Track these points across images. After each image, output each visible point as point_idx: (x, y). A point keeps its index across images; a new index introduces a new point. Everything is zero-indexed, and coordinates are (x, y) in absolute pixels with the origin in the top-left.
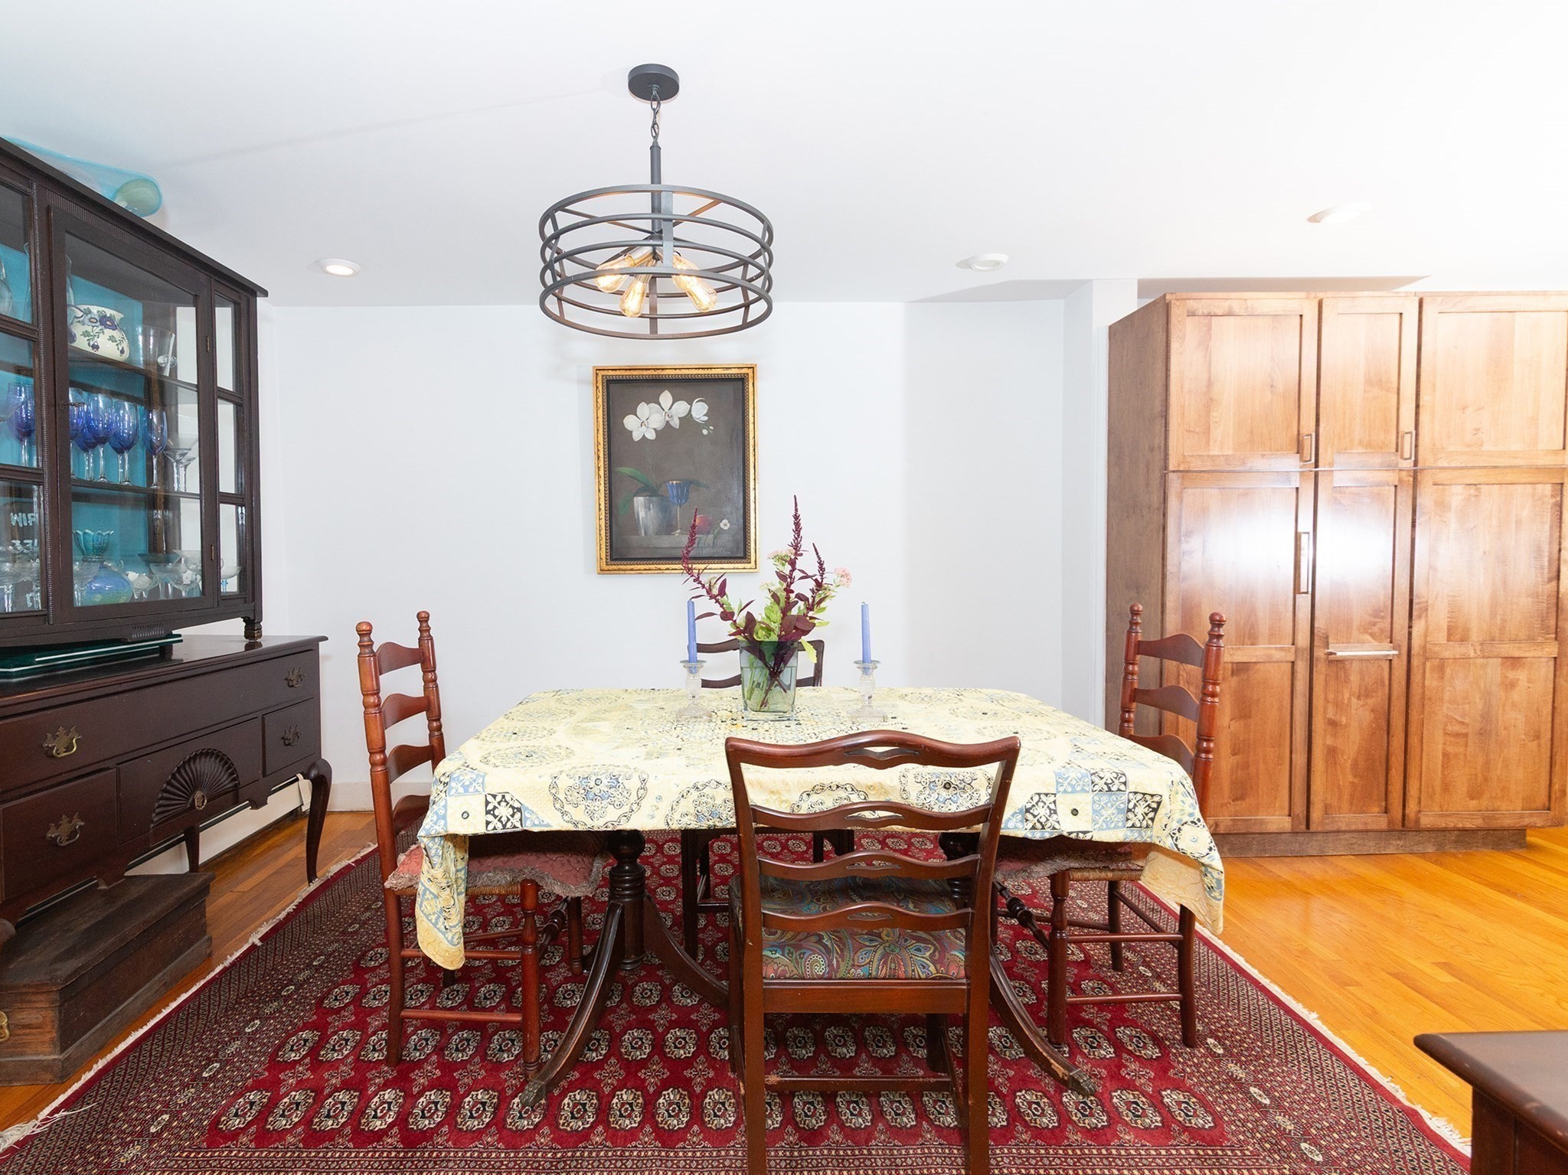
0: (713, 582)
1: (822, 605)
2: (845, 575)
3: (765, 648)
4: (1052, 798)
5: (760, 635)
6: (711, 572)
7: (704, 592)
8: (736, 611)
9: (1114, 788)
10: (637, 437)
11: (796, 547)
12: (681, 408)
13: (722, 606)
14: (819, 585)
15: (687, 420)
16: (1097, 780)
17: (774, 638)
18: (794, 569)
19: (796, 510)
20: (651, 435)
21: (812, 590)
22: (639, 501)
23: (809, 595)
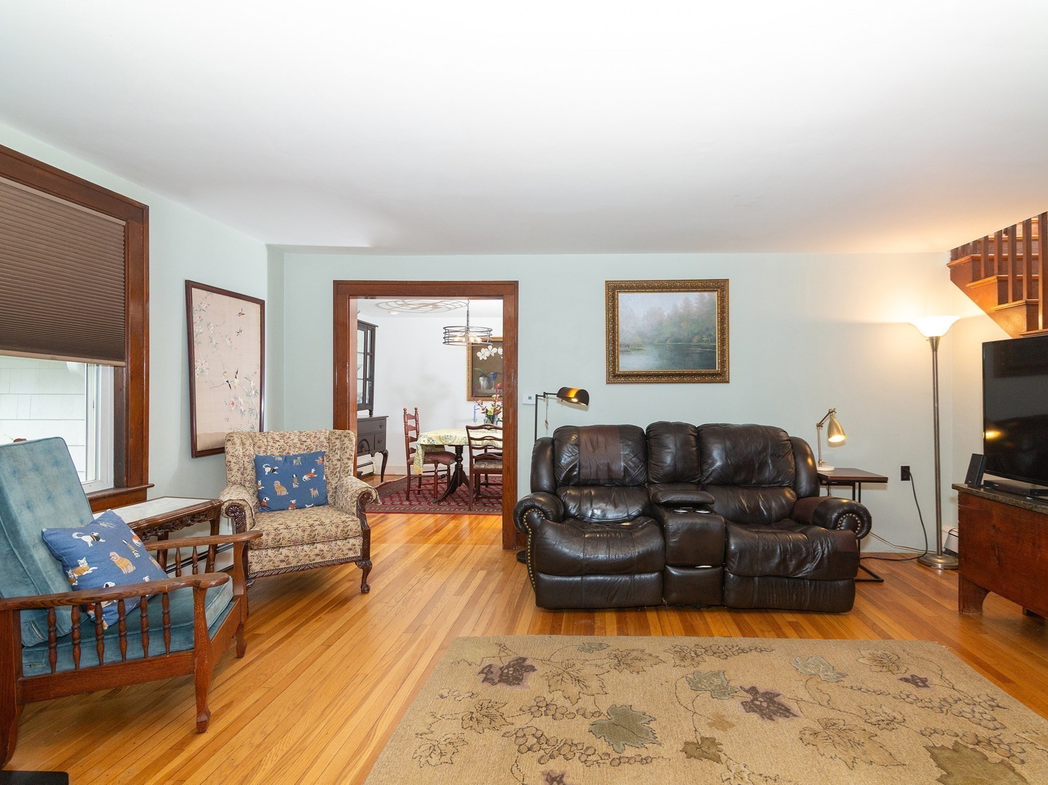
3: (491, 417)
5: (489, 413)
10: (481, 359)
12: (495, 350)
15: (496, 354)
20: (485, 358)
22: (481, 378)
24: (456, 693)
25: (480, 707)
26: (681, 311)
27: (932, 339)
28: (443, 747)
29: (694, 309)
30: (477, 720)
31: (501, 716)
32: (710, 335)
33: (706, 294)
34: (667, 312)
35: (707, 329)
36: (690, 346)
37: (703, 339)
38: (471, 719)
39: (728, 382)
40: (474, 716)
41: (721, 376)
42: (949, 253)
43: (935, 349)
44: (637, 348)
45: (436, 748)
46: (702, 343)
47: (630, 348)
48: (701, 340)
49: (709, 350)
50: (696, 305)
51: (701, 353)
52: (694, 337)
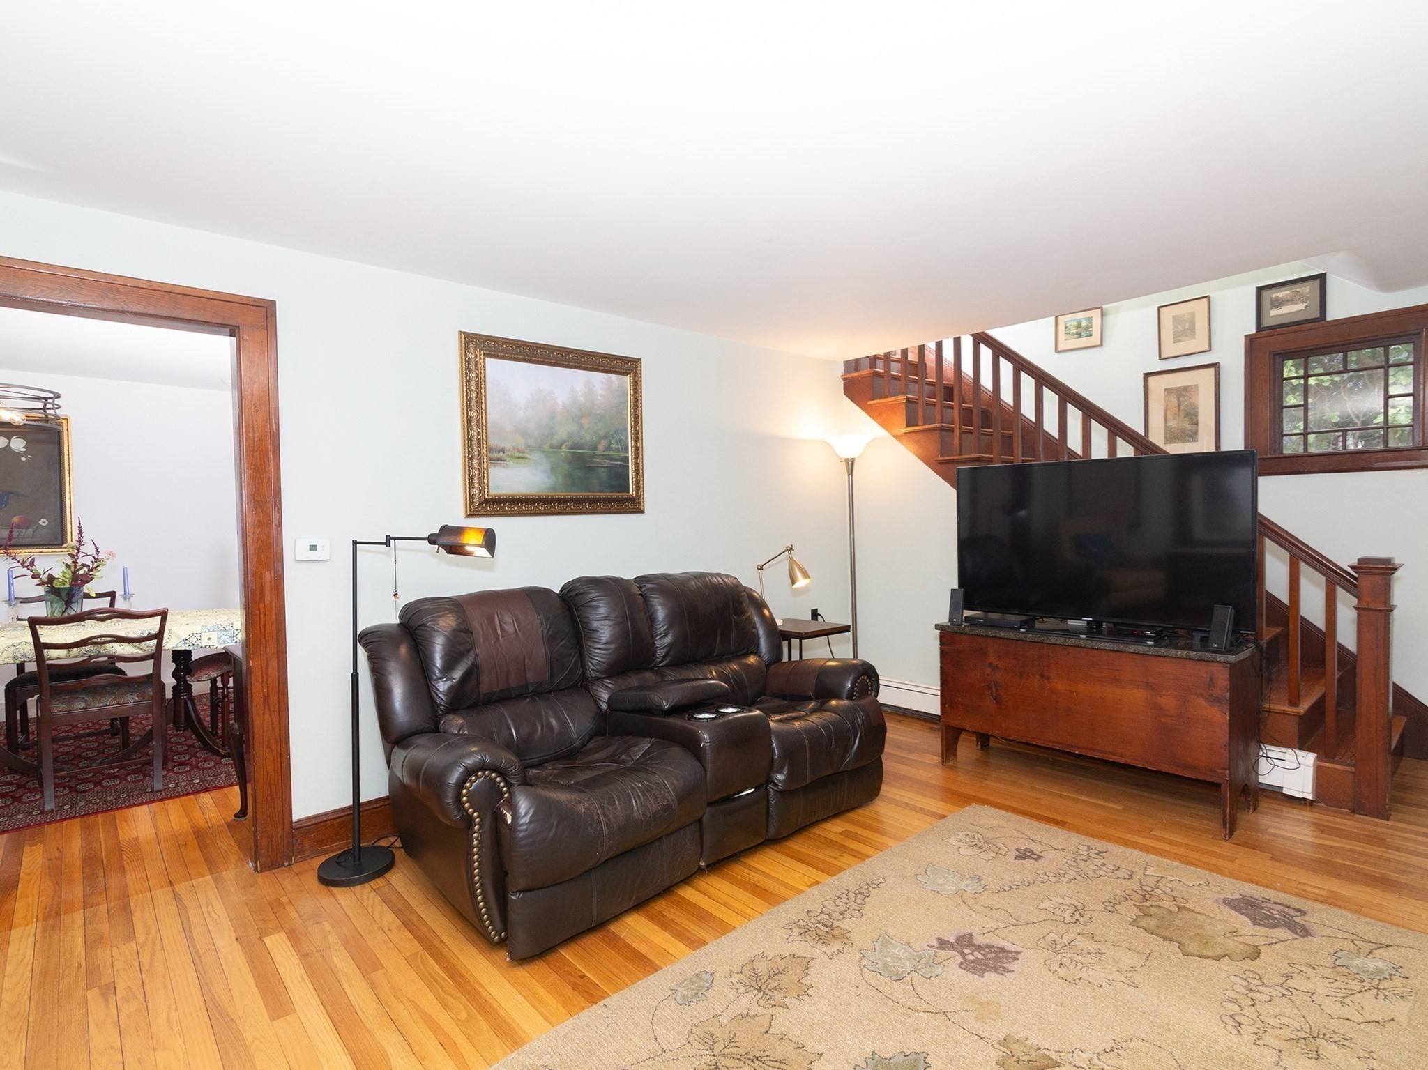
0: (25, 560)
1: (99, 568)
2: (112, 554)
3: (61, 591)
4: (199, 635)
5: (56, 584)
6: (23, 554)
7: (19, 564)
8: (42, 573)
9: (227, 629)
11: (80, 541)
13: (32, 571)
14: (96, 559)
15: (5, 449)
16: (219, 626)
17: (67, 585)
18: (79, 552)
19: (80, 524)
21: (92, 562)
23: (90, 564)
26: (582, 399)
27: (847, 460)
29: (599, 398)
32: (621, 441)
33: (614, 377)
34: (562, 398)
35: (617, 432)
36: (595, 456)
37: (612, 446)
39: (642, 512)
41: (632, 505)
42: (843, 364)
43: (851, 472)
44: (517, 455)
46: (611, 453)
47: (506, 453)
48: (608, 448)
49: (619, 463)
50: (601, 392)
51: (609, 468)
52: (599, 442)
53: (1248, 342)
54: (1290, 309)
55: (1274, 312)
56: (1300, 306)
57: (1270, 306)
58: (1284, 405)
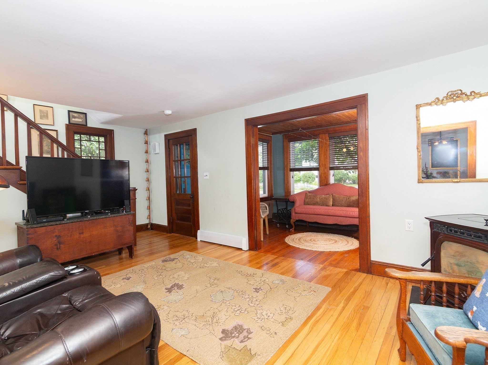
24: (268, 332)
25: (262, 320)
28: (284, 311)
30: (267, 315)
31: (257, 313)
38: (269, 316)
40: (267, 317)
45: (286, 312)
53: (67, 126)
54: (77, 120)
55: (73, 119)
56: (80, 120)
57: (72, 117)
58: (75, 147)
